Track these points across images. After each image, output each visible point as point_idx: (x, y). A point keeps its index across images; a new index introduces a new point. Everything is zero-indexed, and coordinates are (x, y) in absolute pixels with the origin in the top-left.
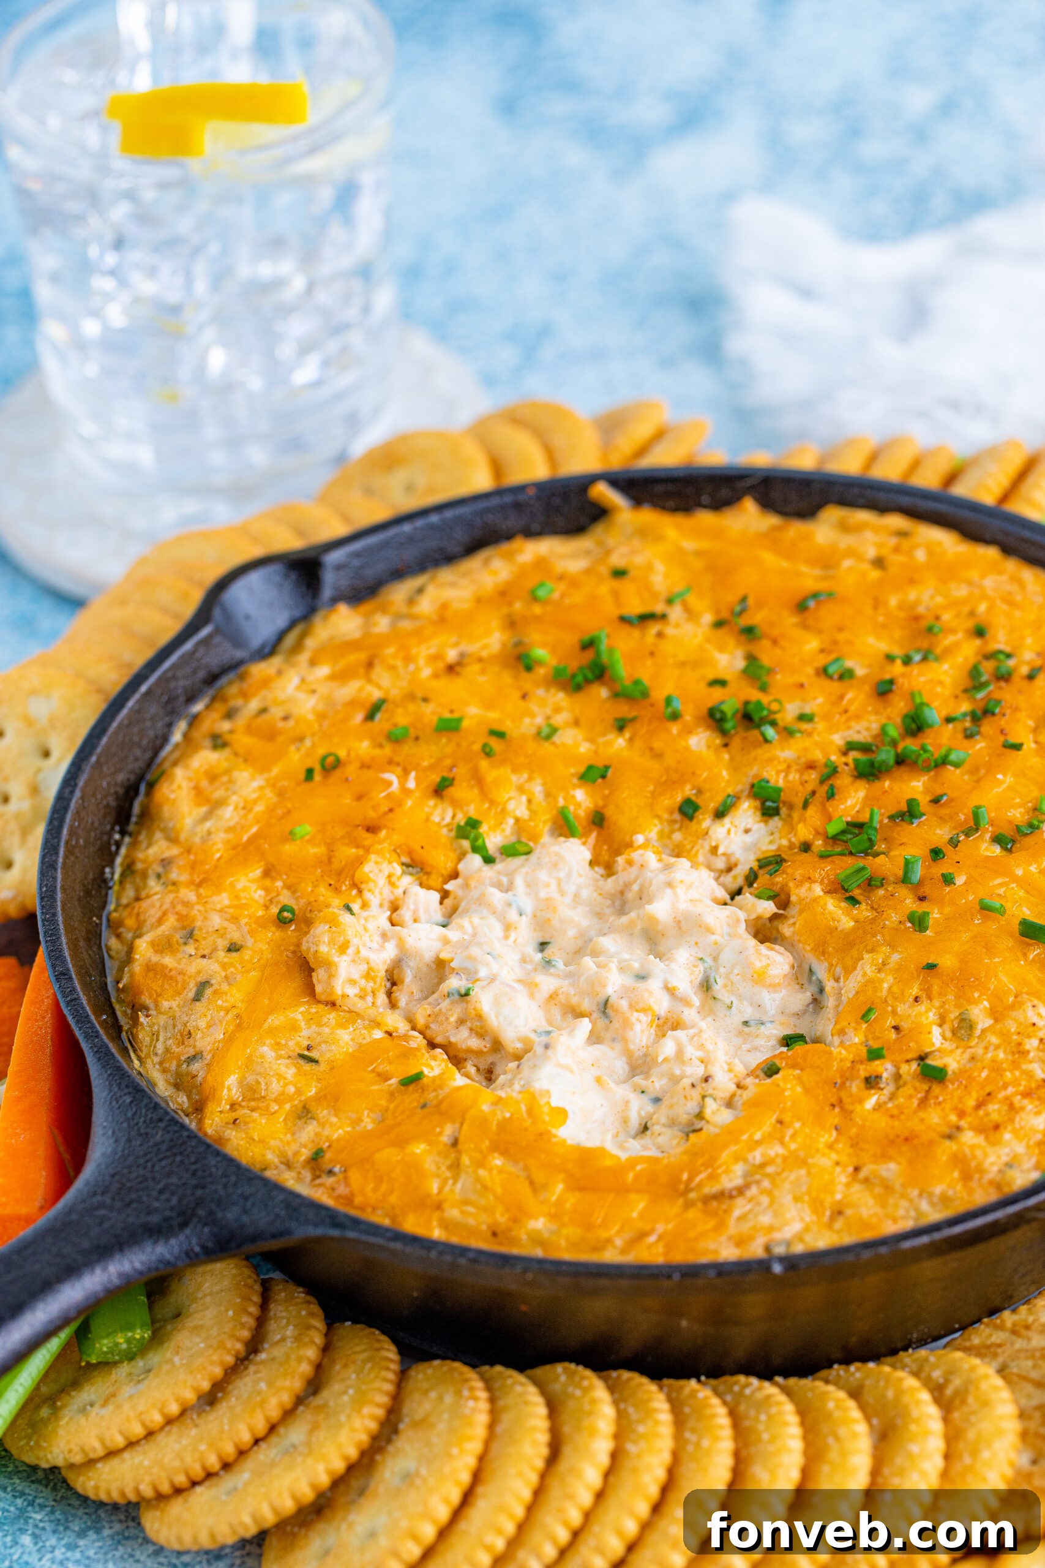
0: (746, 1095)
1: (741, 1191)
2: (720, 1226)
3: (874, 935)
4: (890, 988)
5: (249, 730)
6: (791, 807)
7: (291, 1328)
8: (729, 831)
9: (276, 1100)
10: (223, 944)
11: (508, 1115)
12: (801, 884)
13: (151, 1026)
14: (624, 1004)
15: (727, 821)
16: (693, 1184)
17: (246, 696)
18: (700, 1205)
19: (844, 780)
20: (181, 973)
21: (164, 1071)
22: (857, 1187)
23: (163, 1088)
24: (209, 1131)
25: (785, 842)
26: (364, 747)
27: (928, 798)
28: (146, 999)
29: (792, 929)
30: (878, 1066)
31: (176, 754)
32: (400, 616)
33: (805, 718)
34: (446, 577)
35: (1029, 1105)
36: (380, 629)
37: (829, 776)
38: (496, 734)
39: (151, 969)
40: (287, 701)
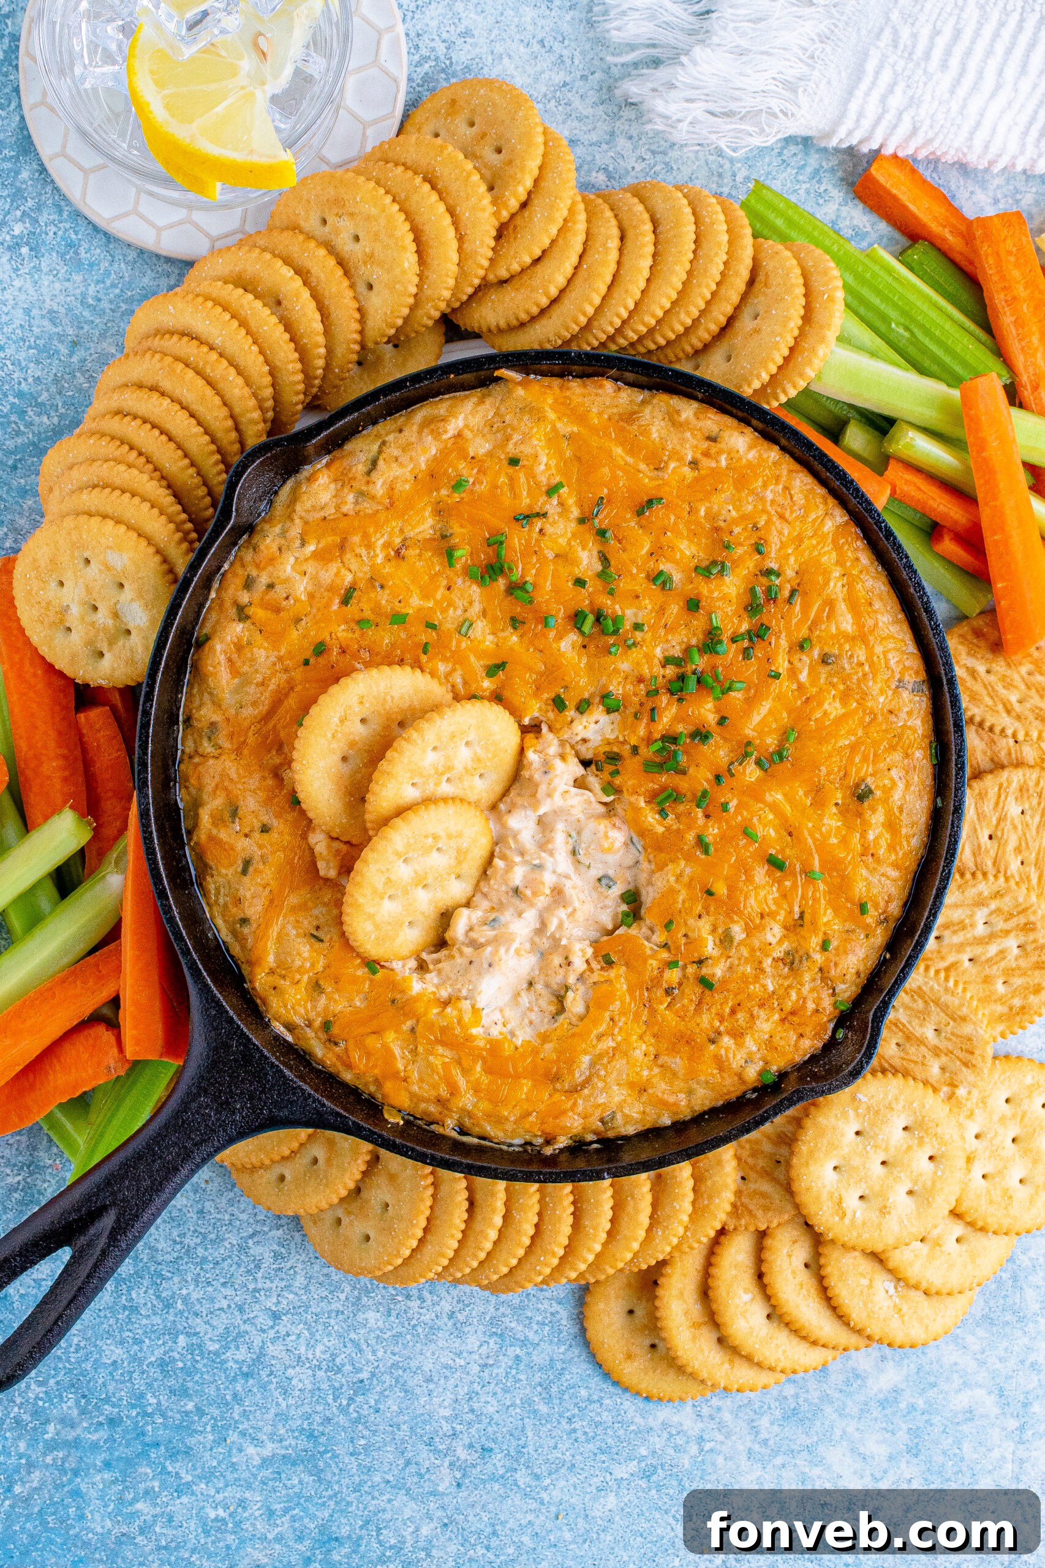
0: (592, 976)
2: (574, 1106)
4: (684, 902)
5: (265, 605)
8: (585, 727)
9: (298, 972)
10: (257, 825)
11: (446, 1024)
12: (631, 795)
13: (214, 884)
15: (584, 715)
17: (258, 567)
19: (661, 697)
20: (232, 847)
21: (225, 921)
22: (656, 1070)
23: (224, 932)
24: (258, 991)
25: (621, 737)
27: (715, 721)
28: (210, 862)
29: (623, 813)
30: (673, 976)
31: (214, 616)
32: (361, 494)
33: (637, 627)
34: (393, 451)
35: (762, 1014)
36: (348, 507)
37: (652, 693)
38: (431, 626)
39: (211, 838)
40: (287, 580)
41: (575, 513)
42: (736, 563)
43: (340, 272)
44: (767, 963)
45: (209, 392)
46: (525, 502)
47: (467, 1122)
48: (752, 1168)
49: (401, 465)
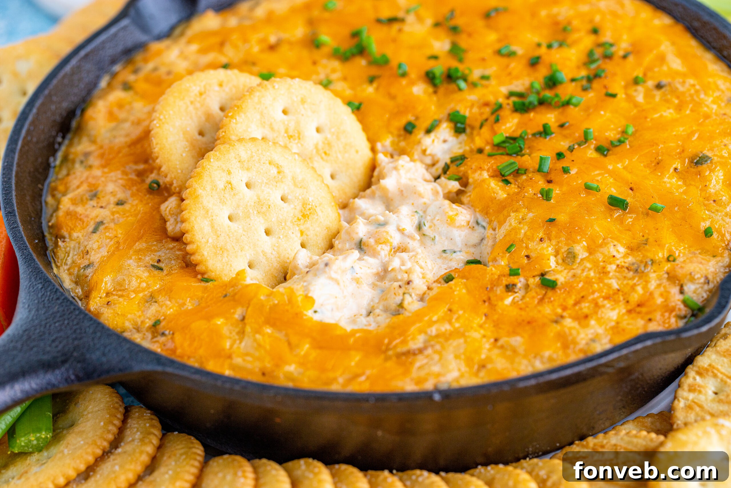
0: (432, 294)
1: (421, 351)
2: (407, 372)
3: (518, 201)
4: (525, 233)
5: (147, 80)
6: (472, 128)
7: (139, 433)
8: (433, 141)
9: (134, 291)
10: (113, 200)
11: (276, 302)
12: (475, 171)
13: (65, 248)
15: (433, 135)
16: (391, 346)
17: (146, 61)
18: (394, 359)
19: (506, 112)
20: (87, 216)
21: (70, 274)
22: (496, 351)
23: (68, 283)
24: (92, 309)
25: (468, 148)
27: (557, 124)
28: (64, 232)
29: (468, 199)
32: (244, 18)
33: (484, 78)
35: (608, 304)
36: (231, 25)
37: (497, 111)
39: (69, 214)
40: (170, 64)
41: (430, 21)
42: (575, 40)
44: (612, 269)
46: (386, 13)
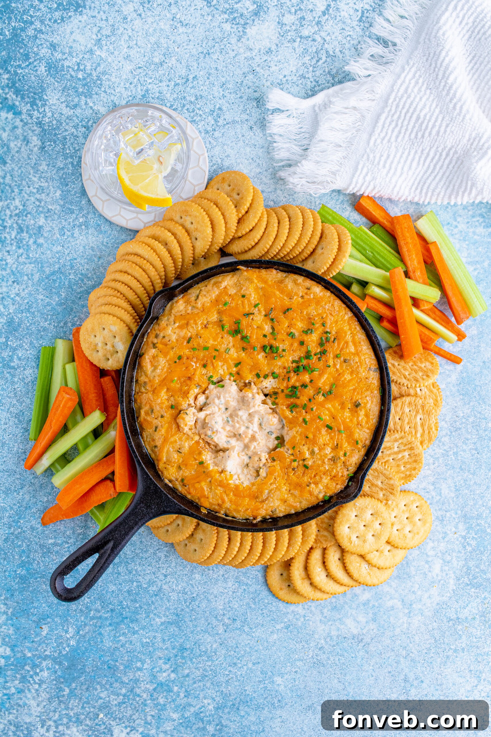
0: (268, 465)
2: (263, 507)
3: (296, 423)
4: (299, 440)
5: (162, 343)
8: (266, 382)
9: (173, 463)
10: (160, 415)
11: (221, 479)
12: (281, 405)
13: (145, 434)
14: (244, 436)
15: (266, 379)
17: (160, 331)
19: (292, 373)
20: (152, 422)
21: (149, 447)
22: (290, 495)
23: (149, 451)
25: (278, 387)
26: (187, 352)
27: (309, 381)
28: (144, 427)
29: (279, 411)
30: (295, 464)
31: (145, 347)
32: (193, 307)
33: (284, 350)
34: (204, 293)
35: (324, 477)
36: (189, 311)
37: (288, 372)
38: (216, 350)
39: (145, 419)
40: (169, 335)
41: (263, 313)
42: (316, 329)
43: (186, 234)
44: (326, 460)
45: (144, 273)
46: (247, 309)
47: (228, 512)
48: (321, 527)
49: (207, 298)
